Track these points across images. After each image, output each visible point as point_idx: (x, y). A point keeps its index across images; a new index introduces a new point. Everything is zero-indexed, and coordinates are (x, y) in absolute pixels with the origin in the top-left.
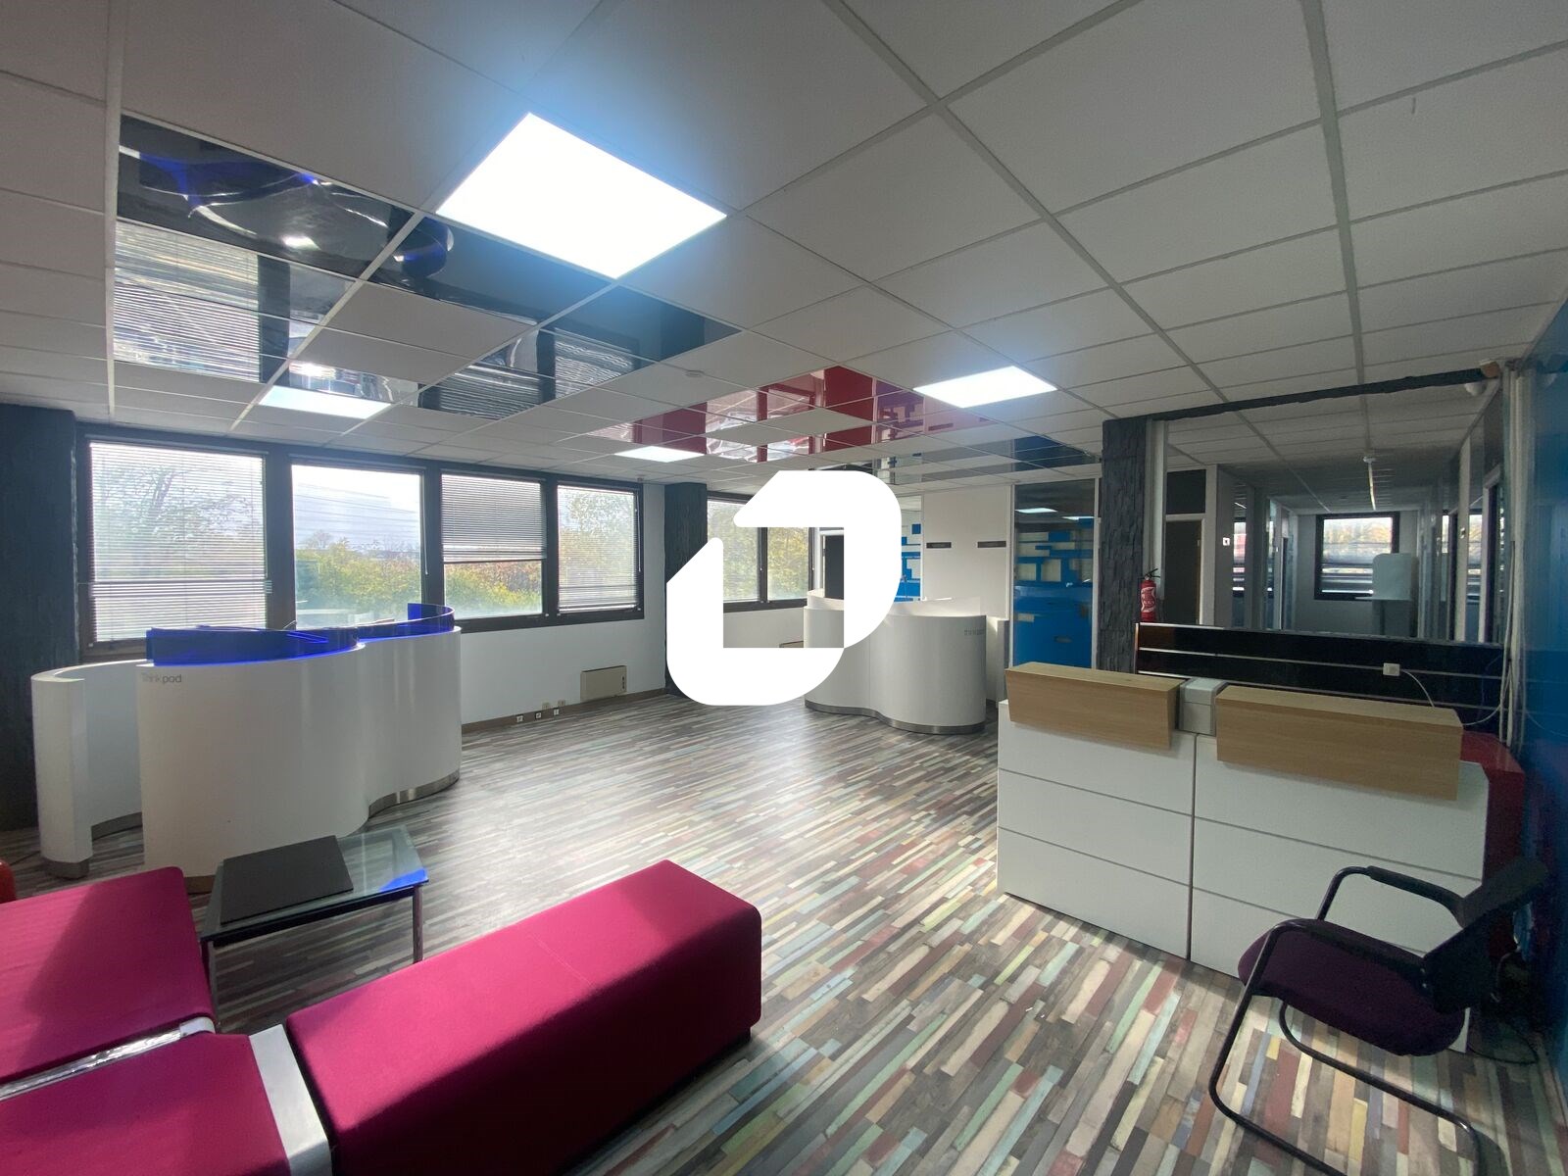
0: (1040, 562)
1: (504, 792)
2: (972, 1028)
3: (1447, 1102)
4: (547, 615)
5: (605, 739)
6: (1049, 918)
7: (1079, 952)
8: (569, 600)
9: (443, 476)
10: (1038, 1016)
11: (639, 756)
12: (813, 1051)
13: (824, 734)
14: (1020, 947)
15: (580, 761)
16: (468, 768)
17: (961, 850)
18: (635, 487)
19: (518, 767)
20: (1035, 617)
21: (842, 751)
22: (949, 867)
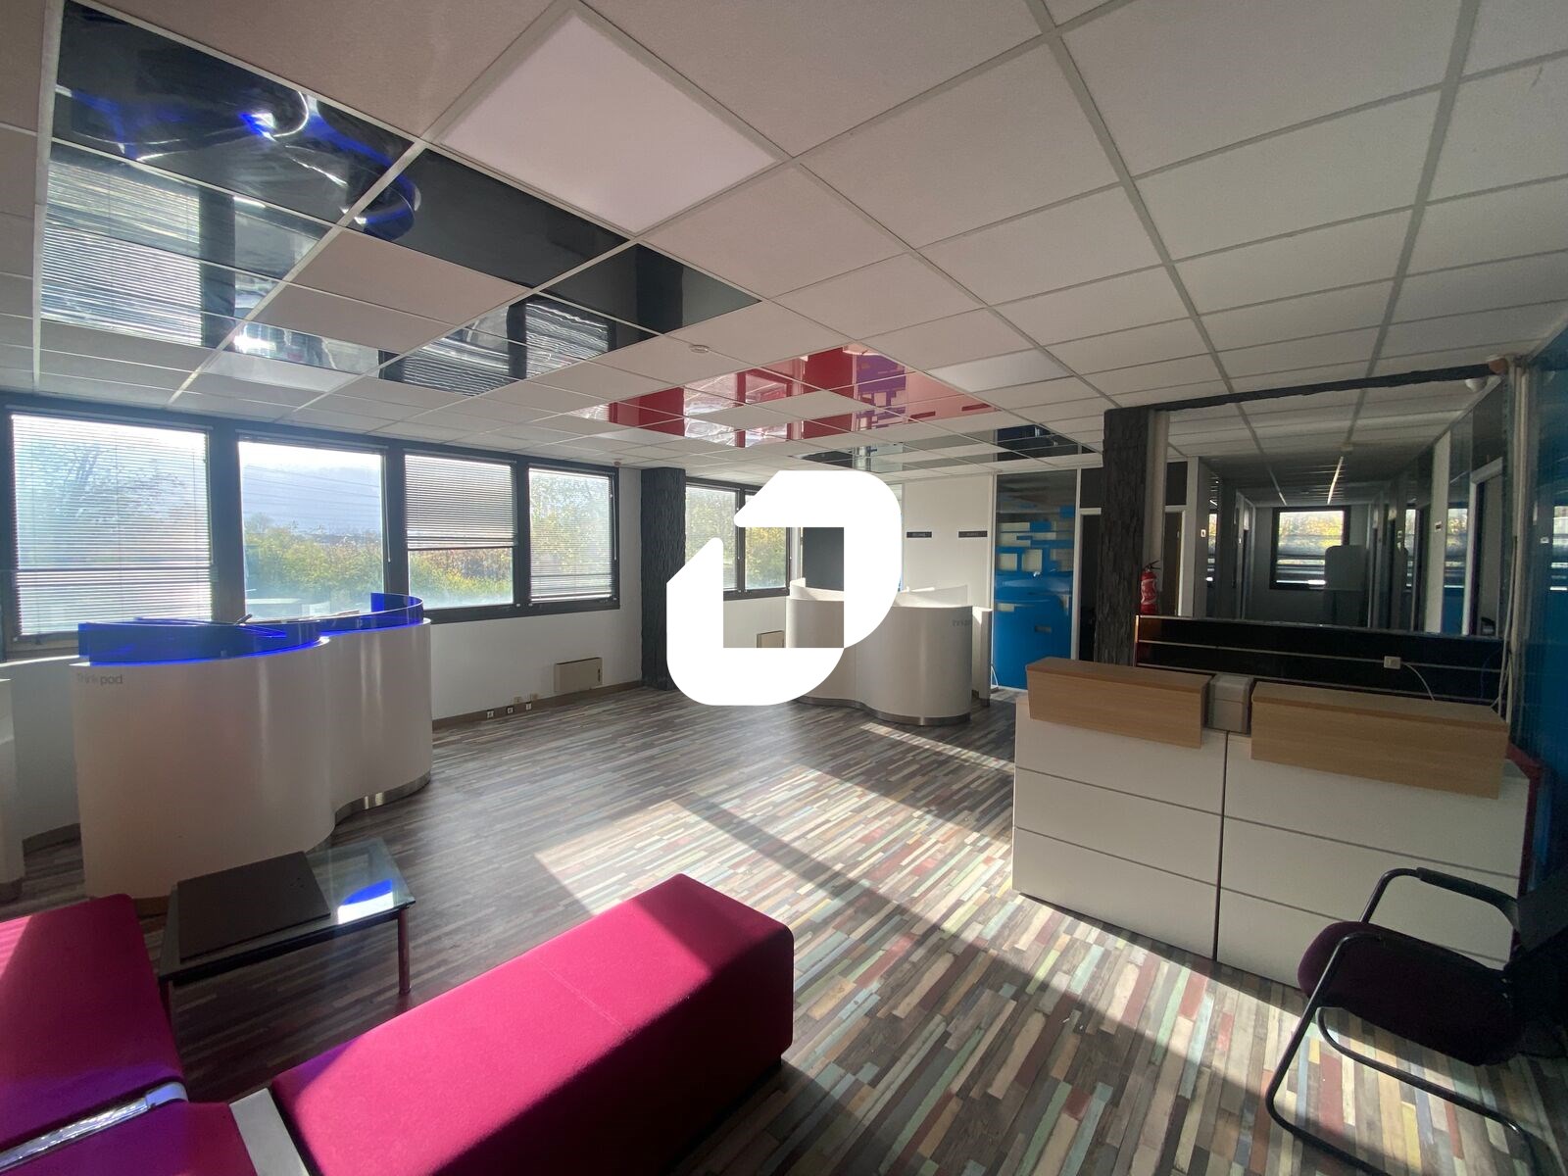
0: (1020, 552)
1: (481, 794)
2: (1013, 1043)
3: (1489, 1100)
4: (518, 605)
5: (585, 735)
6: (1069, 919)
7: (1106, 955)
8: (542, 589)
9: (407, 456)
10: (1077, 1026)
11: (623, 752)
12: (850, 1078)
13: (812, 726)
14: (1046, 952)
15: (560, 759)
16: (441, 771)
17: (968, 849)
18: (611, 472)
19: (494, 767)
20: (1016, 608)
21: (832, 745)
22: (960, 867)
